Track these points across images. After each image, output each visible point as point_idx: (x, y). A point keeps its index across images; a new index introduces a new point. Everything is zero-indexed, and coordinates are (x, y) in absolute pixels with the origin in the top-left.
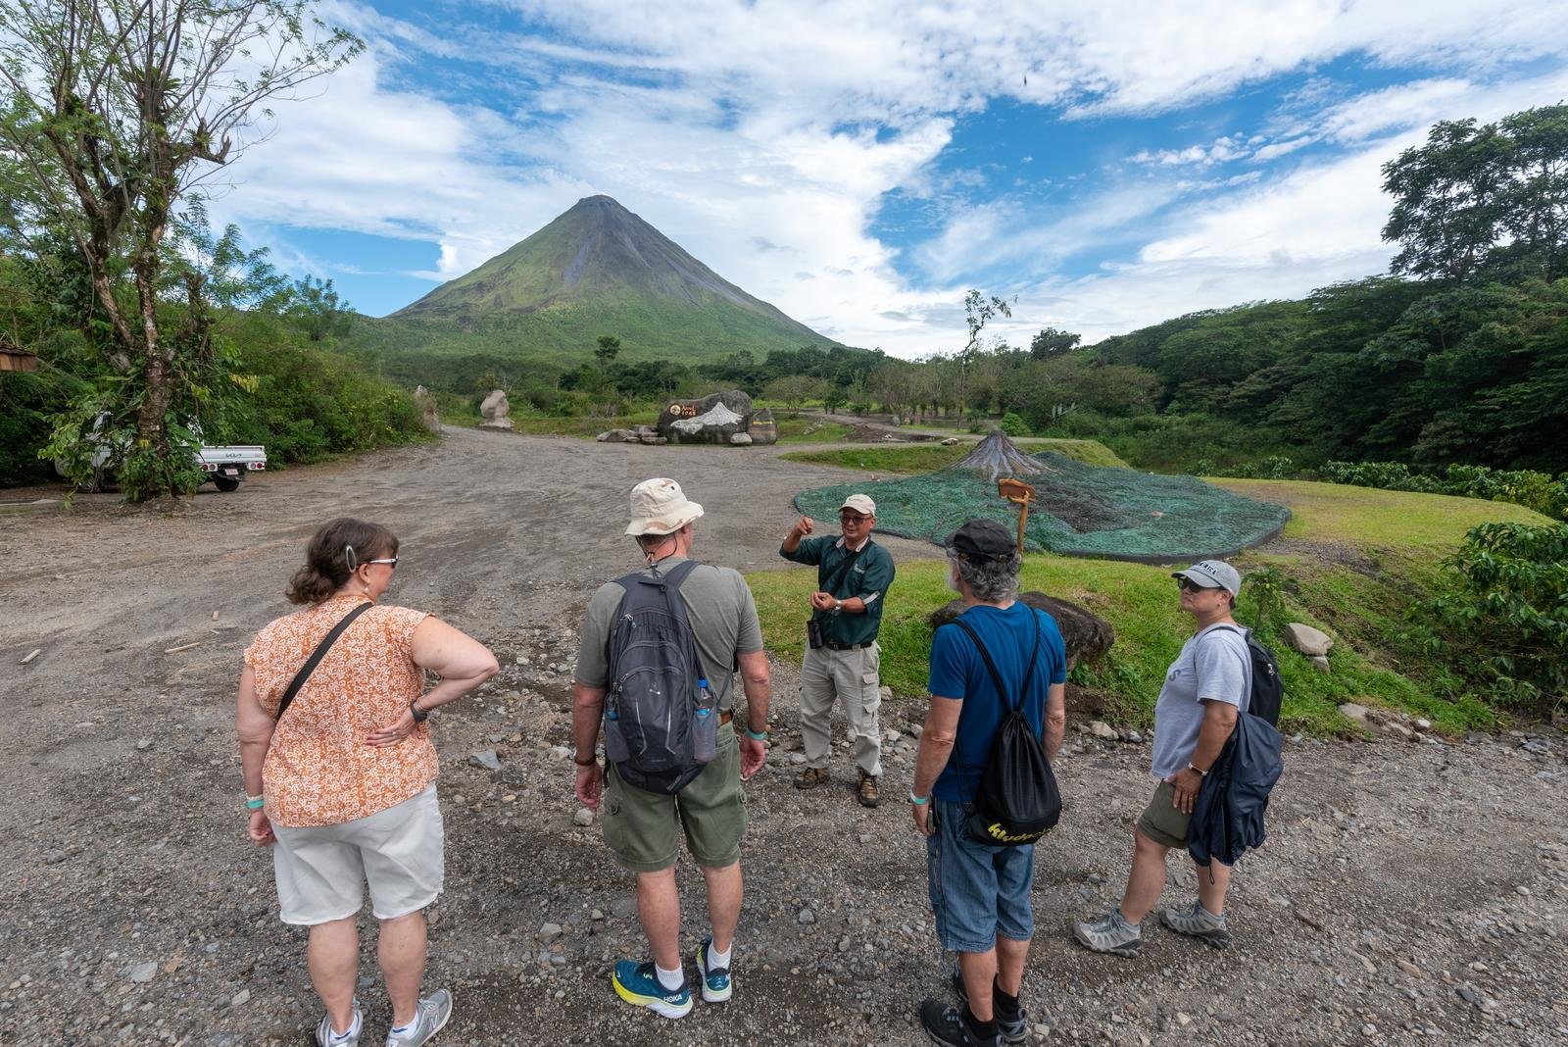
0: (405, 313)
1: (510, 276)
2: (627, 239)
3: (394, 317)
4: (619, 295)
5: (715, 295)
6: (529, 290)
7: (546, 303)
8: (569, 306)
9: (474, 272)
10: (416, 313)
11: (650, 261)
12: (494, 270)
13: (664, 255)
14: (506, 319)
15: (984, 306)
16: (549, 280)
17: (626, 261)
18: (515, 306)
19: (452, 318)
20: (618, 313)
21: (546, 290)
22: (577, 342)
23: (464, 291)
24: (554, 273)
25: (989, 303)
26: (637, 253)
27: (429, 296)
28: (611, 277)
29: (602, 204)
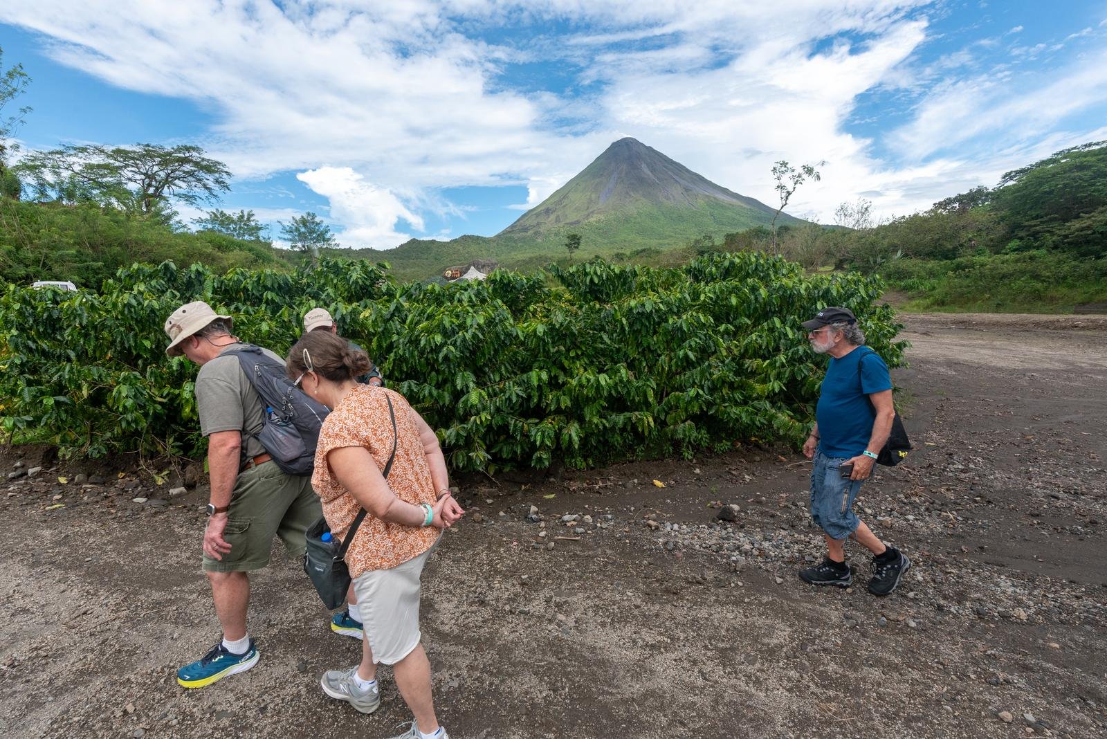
0: (505, 232)
1: (566, 202)
2: (644, 166)
3: (498, 236)
4: (638, 205)
5: (707, 196)
6: (578, 209)
7: (588, 216)
8: (602, 217)
9: (544, 202)
10: (510, 232)
11: (658, 179)
12: (556, 199)
13: (670, 173)
14: (562, 230)
15: (796, 173)
16: (590, 201)
17: (641, 181)
18: (568, 221)
19: (530, 233)
20: (635, 218)
21: (588, 208)
22: (606, 241)
23: (538, 215)
24: (593, 196)
25: (800, 170)
26: (650, 174)
27: (518, 220)
28: (632, 193)
29: (627, 144)
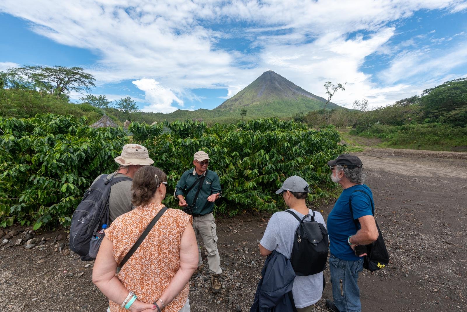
0: (218, 108)
1: (243, 96)
2: (276, 82)
3: (215, 109)
4: (273, 99)
5: (303, 96)
6: (248, 99)
7: (252, 102)
8: (258, 103)
9: (234, 96)
10: (219, 108)
11: (283, 88)
12: (239, 95)
13: (287, 86)
14: (241, 108)
16: (254, 96)
17: (275, 88)
18: (244, 104)
19: (228, 108)
20: (272, 104)
21: (252, 99)
22: (260, 113)
23: (231, 101)
24: (255, 94)
25: (336, 86)
26: (279, 86)
27: (223, 103)
28: (271, 94)
29: (269, 73)
